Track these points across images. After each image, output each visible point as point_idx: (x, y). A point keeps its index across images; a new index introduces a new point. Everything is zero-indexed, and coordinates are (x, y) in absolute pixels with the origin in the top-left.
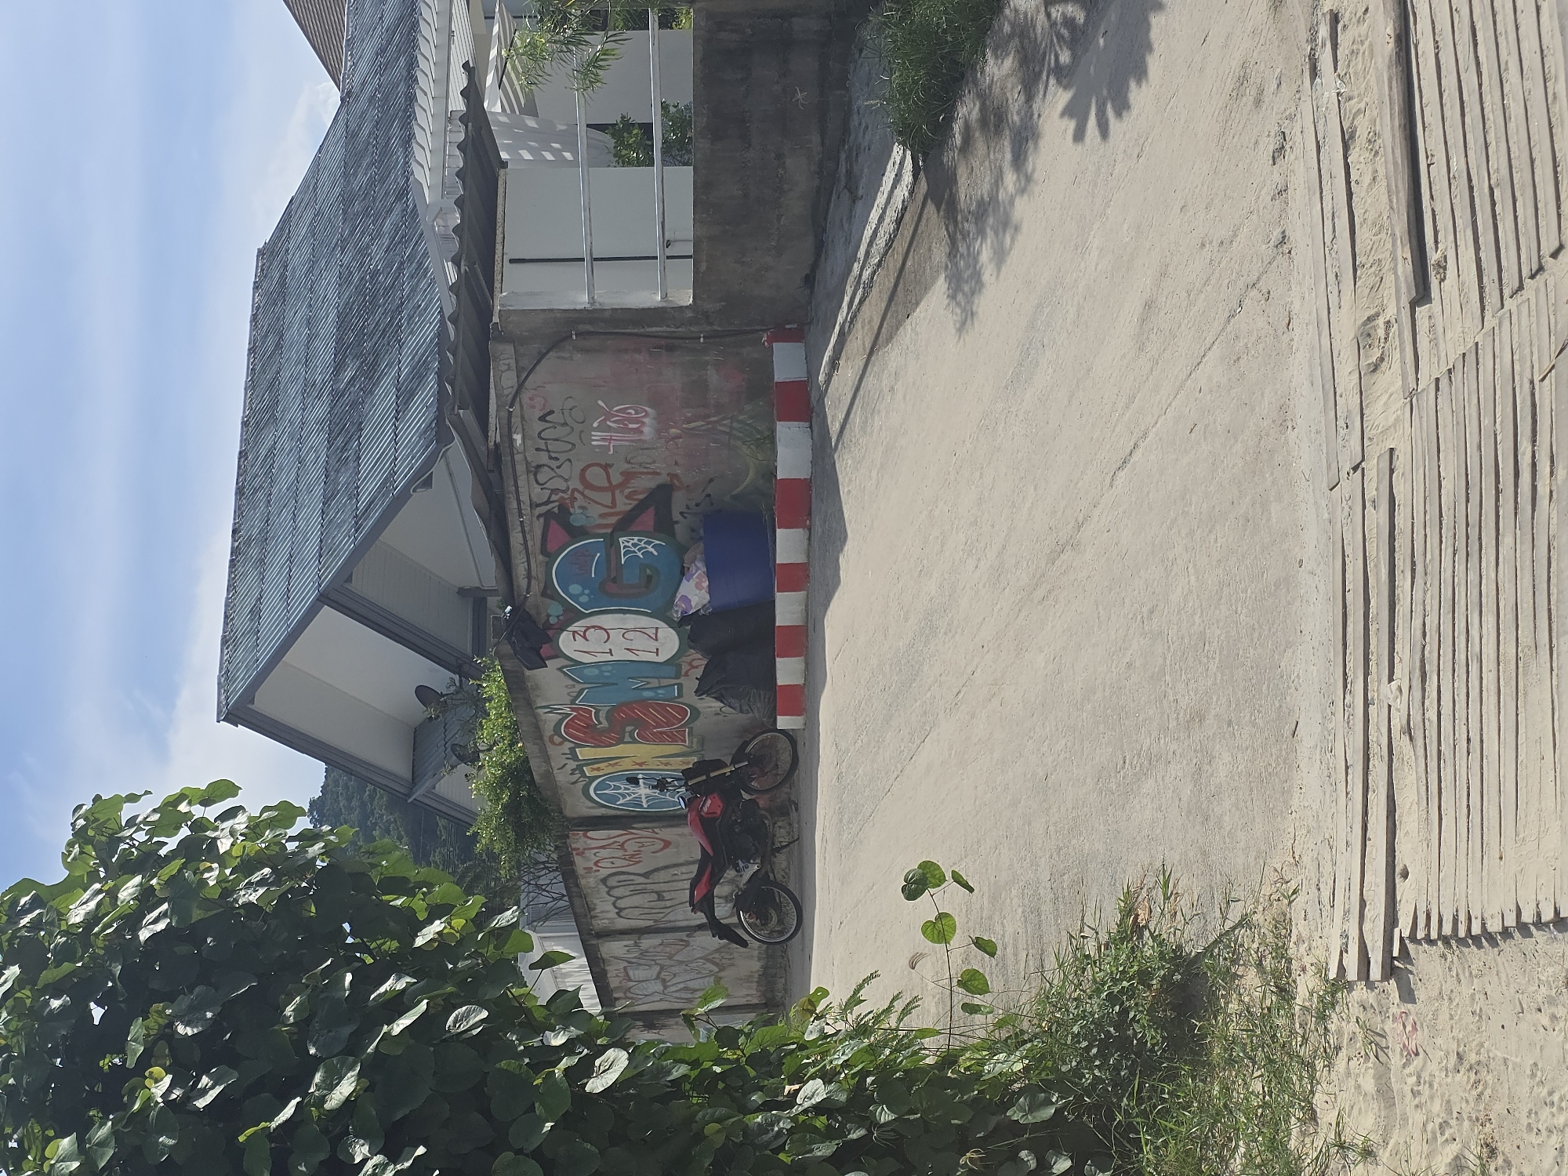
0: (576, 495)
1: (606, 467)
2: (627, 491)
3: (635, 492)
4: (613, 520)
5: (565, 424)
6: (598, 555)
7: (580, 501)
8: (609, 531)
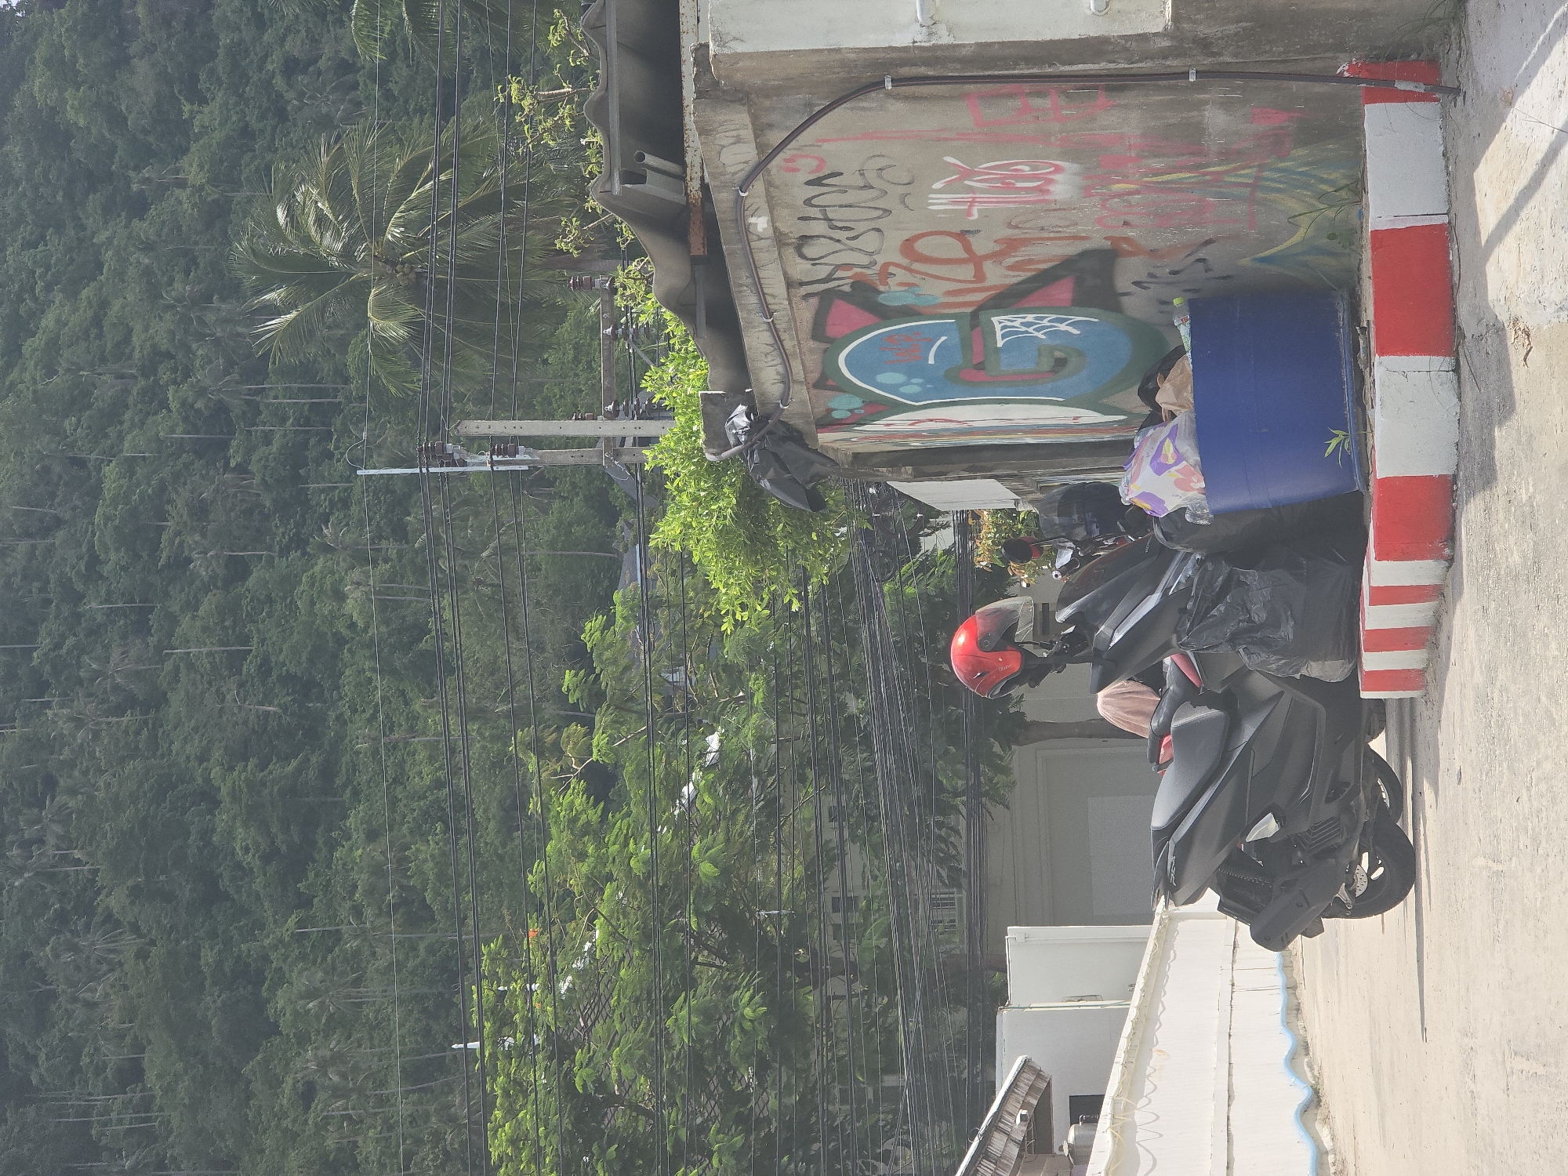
0: (892, 269)
1: (962, 236)
2: (1010, 261)
3: (1030, 261)
4: (979, 297)
5: (868, 187)
6: (943, 338)
7: (901, 275)
8: (969, 310)
